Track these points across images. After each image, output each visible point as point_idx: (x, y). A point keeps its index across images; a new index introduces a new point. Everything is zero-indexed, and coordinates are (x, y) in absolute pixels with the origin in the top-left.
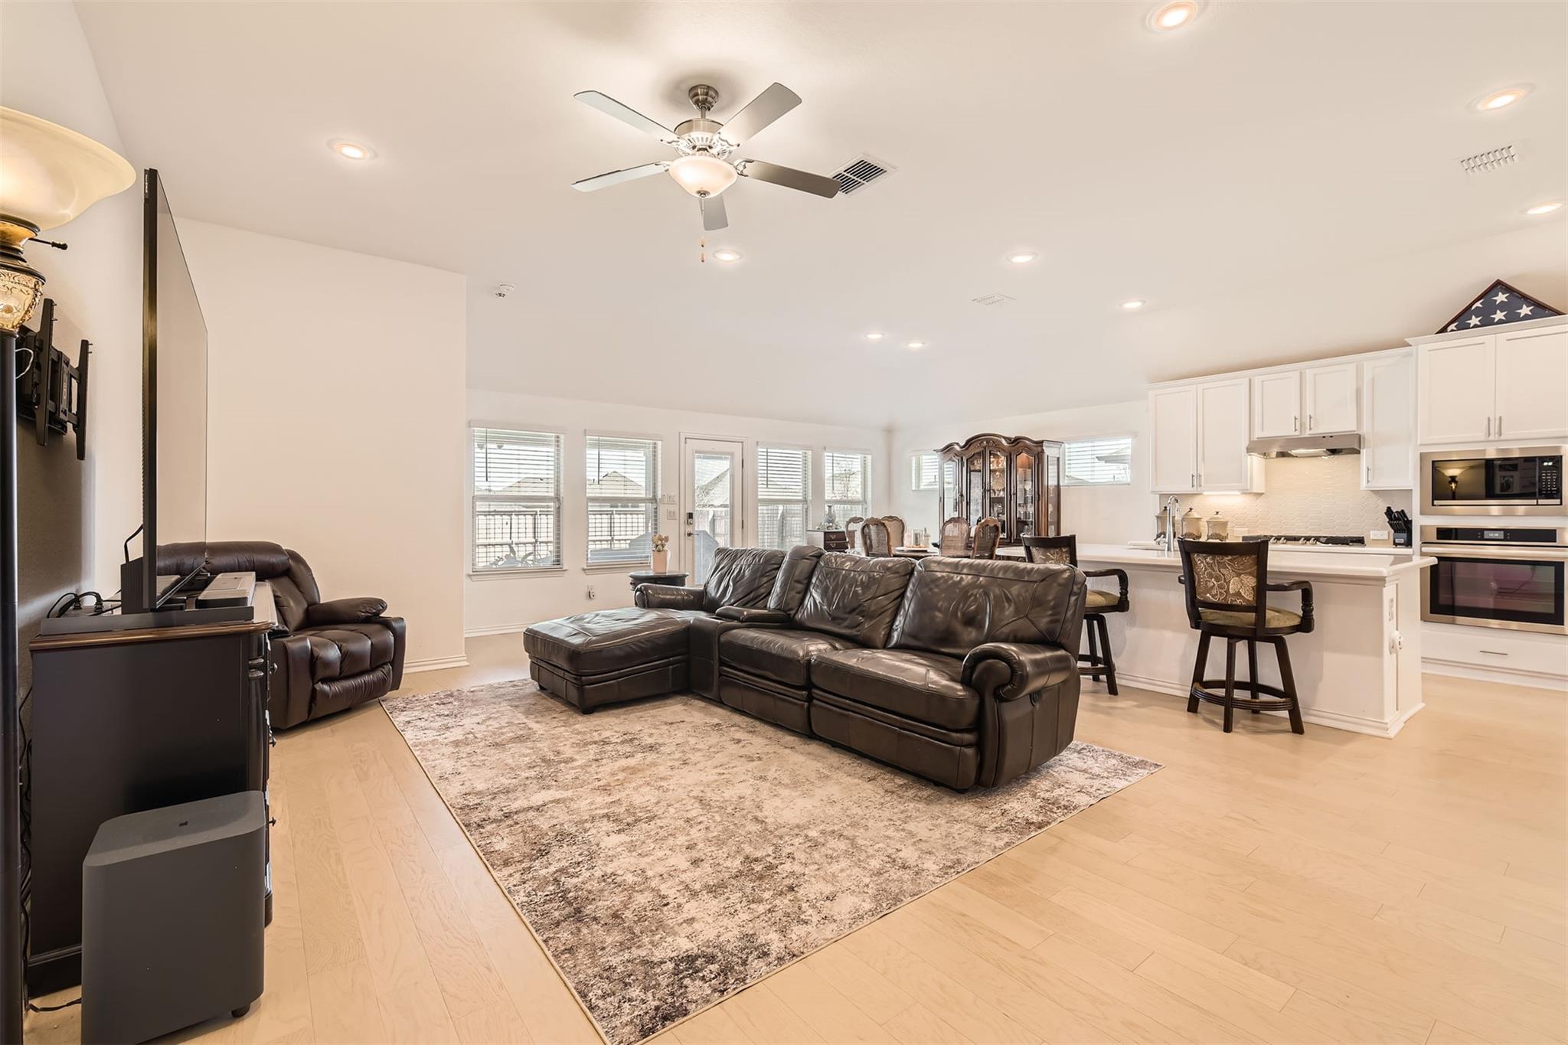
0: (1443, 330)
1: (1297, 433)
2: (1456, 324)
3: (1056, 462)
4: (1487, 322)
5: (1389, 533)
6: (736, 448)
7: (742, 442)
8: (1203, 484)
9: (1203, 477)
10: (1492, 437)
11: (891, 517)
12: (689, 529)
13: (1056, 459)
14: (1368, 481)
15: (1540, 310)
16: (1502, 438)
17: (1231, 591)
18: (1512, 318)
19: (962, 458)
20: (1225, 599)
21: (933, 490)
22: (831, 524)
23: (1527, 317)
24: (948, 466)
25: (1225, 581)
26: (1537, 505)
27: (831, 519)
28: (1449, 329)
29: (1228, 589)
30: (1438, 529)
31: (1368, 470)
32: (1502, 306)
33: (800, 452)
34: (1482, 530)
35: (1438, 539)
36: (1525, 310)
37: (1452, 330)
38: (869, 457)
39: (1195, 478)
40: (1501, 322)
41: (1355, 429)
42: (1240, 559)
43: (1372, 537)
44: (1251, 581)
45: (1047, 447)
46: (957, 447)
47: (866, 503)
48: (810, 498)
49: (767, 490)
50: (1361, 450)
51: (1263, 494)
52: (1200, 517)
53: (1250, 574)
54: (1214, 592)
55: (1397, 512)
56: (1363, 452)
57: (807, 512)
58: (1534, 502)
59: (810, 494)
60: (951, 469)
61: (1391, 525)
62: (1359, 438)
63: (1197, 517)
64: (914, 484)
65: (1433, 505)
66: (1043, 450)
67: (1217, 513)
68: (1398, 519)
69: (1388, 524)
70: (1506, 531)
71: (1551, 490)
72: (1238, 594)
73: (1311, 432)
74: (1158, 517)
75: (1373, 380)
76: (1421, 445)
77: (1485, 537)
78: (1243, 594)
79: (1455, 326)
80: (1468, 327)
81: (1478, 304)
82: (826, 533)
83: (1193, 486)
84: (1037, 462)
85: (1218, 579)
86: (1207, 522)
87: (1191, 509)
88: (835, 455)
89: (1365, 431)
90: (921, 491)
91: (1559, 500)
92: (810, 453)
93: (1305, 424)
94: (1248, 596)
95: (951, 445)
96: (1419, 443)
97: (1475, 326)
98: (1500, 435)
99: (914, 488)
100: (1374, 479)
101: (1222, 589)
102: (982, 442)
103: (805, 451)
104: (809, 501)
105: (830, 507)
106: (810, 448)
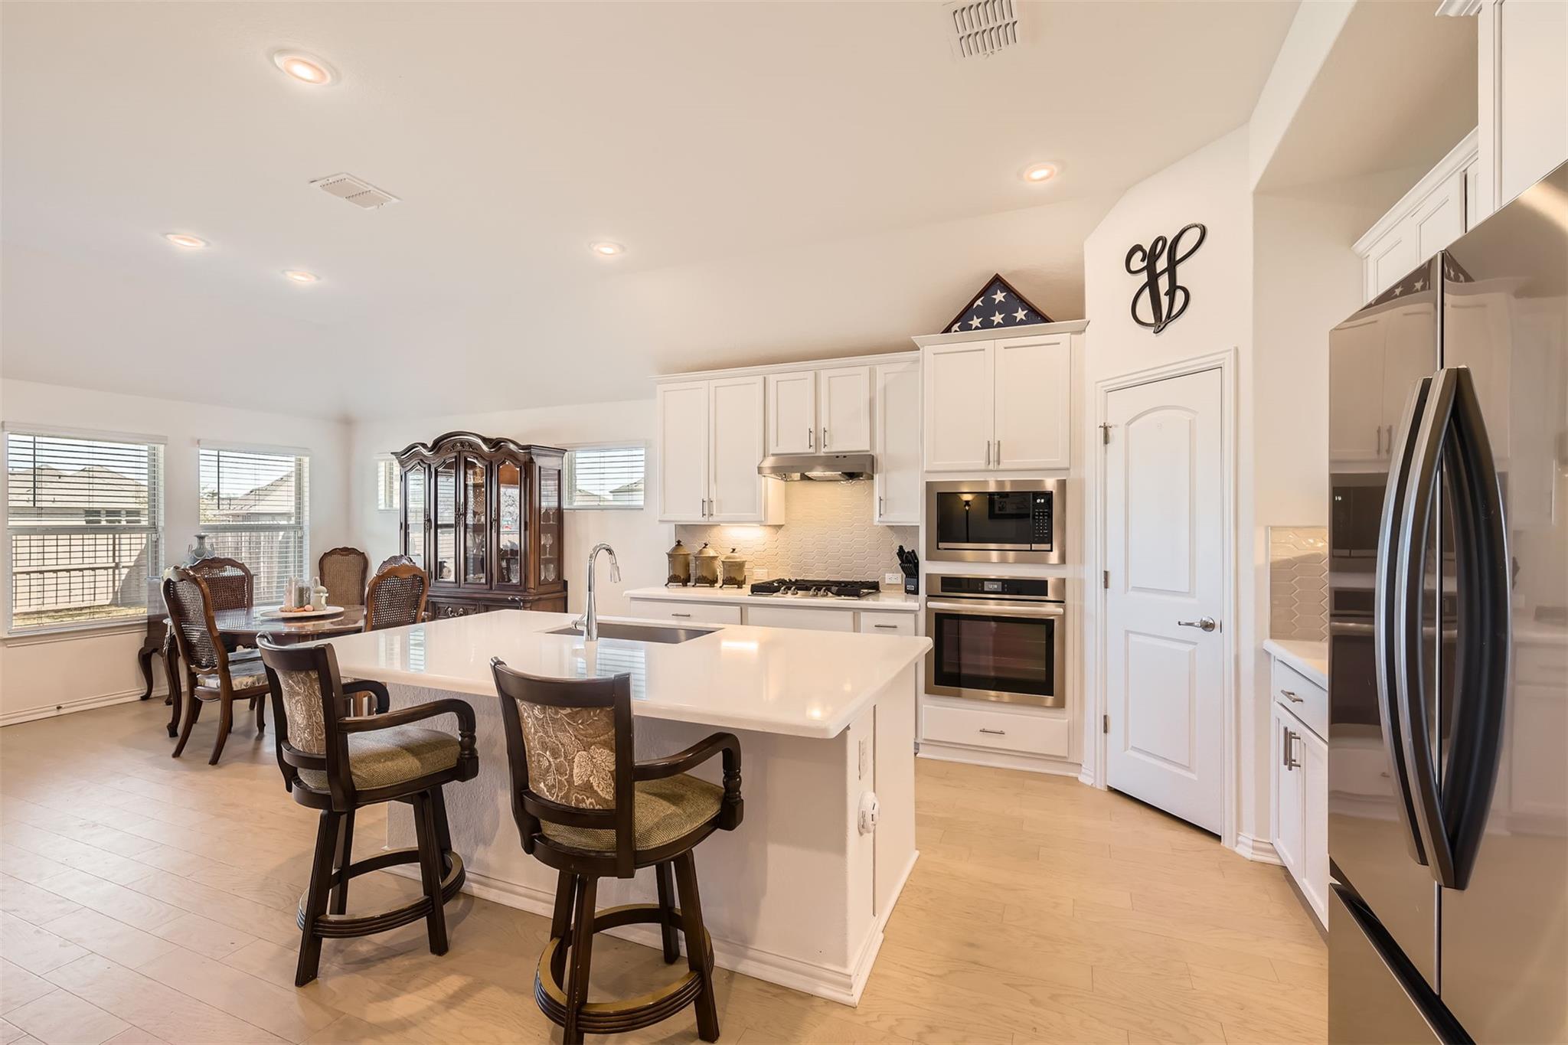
0: (948, 330)
1: (812, 450)
2: (959, 324)
3: (557, 477)
4: (987, 324)
5: (902, 576)
8: (714, 513)
9: (714, 503)
10: (991, 467)
11: (345, 549)
13: (557, 472)
14: (880, 515)
15: (1033, 316)
16: (1001, 467)
17: (577, 782)
18: (1009, 321)
19: (429, 465)
20: (567, 796)
23: (1022, 322)
24: (415, 477)
25: (566, 757)
26: (1031, 550)
28: (953, 329)
29: (571, 776)
30: (942, 578)
31: (881, 500)
32: (1000, 307)
33: (146, 448)
34: (982, 581)
35: (942, 591)
36: (1020, 314)
37: (956, 331)
38: (306, 460)
39: (706, 504)
40: (999, 325)
41: (868, 448)
42: (585, 713)
43: (887, 581)
44: (606, 759)
45: (538, 455)
46: (422, 450)
47: (301, 528)
48: (161, 524)
50: (875, 476)
51: (782, 526)
52: (716, 555)
53: (604, 744)
54: (550, 780)
55: (908, 552)
56: (876, 477)
57: (156, 546)
58: (1027, 547)
59: (162, 518)
60: (417, 482)
61: (902, 568)
62: (871, 461)
63: (711, 555)
64: (382, 502)
65: (938, 549)
66: (532, 459)
67: (734, 550)
68: (910, 562)
69: (900, 567)
70: (1004, 582)
71: (1043, 533)
72: (588, 787)
73: (826, 450)
74: (670, 555)
75: (885, 389)
76: (927, 472)
77: (986, 589)
78: (596, 788)
79: (959, 327)
80: (969, 328)
81: (979, 302)
83: (704, 515)
84: (523, 476)
85: (555, 754)
86: (723, 562)
87: (706, 545)
89: (878, 452)
90: (391, 511)
91: (1050, 545)
92: (162, 448)
93: (820, 439)
94: (605, 791)
95: (413, 447)
96: (925, 469)
97: (977, 328)
98: (999, 464)
99: (382, 507)
100: (886, 512)
101: (561, 774)
102: (454, 444)
103: (154, 445)
104: (160, 529)
105: (201, 538)
106: (162, 440)
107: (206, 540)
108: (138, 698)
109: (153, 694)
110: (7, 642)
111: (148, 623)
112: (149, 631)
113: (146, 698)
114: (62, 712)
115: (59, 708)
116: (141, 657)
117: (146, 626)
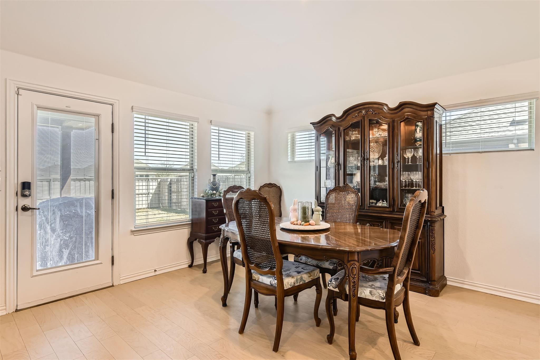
6: (105, 111)
7: (112, 105)
11: (270, 184)
12: (26, 202)
19: (339, 129)
21: (311, 161)
22: (214, 192)
27: (215, 187)
33: (188, 124)
45: (438, 110)
46: (334, 119)
47: (250, 172)
48: (196, 167)
49: (145, 158)
59: (195, 164)
64: (289, 157)
66: (434, 114)
82: (207, 201)
84: (426, 127)
88: (220, 129)
90: (295, 162)
92: (196, 124)
95: (328, 117)
99: (289, 160)
102: (361, 112)
103: (192, 123)
104: (195, 170)
105: (214, 175)
106: (197, 120)
107: (217, 176)
108: (187, 266)
109: (194, 264)
110: (134, 232)
111: (192, 223)
112: (192, 228)
113: (190, 266)
114: (157, 273)
115: (155, 271)
116: (189, 243)
117: (191, 225)
